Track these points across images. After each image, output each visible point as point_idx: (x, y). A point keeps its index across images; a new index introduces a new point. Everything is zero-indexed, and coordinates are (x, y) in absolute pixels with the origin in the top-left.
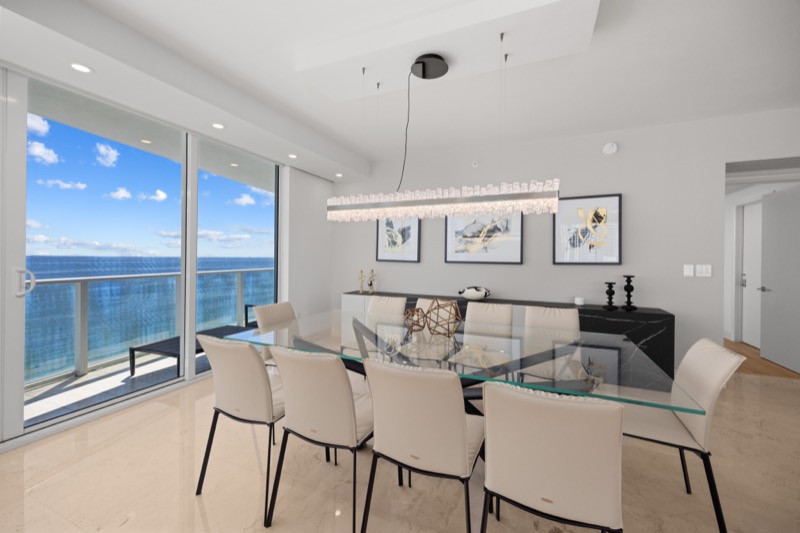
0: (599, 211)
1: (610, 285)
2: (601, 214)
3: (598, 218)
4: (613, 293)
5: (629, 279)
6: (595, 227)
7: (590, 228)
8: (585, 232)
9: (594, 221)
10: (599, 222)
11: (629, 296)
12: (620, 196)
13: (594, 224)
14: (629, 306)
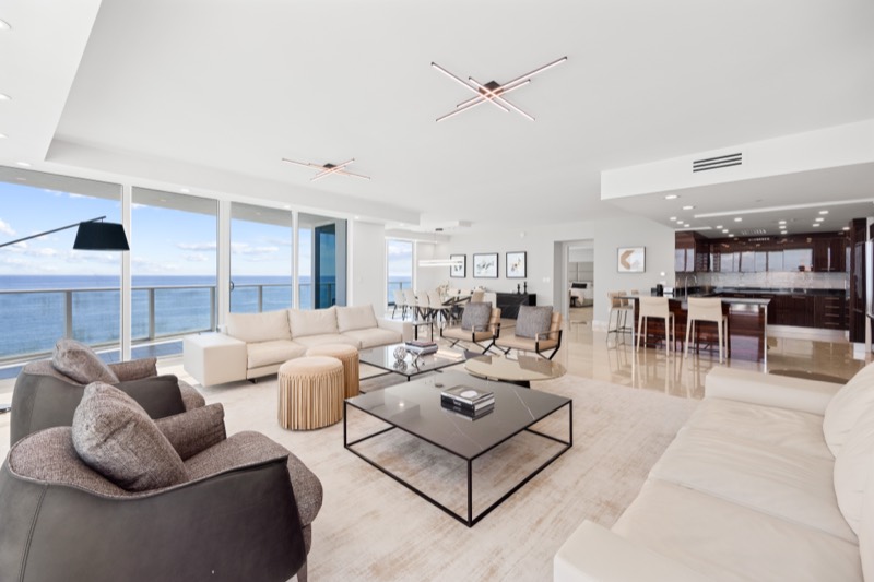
0: (519, 258)
1: (519, 285)
3: (519, 260)
5: (525, 283)
7: (517, 265)
11: (525, 289)
12: (525, 252)
13: (518, 263)
14: (525, 293)
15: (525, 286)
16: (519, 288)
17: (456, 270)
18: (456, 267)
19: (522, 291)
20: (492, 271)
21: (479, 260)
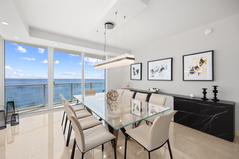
0: (203, 59)
1: (205, 90)
2: (204, 60)
3: (202, 61)
4: (206, 93)
5: (215, 87)
6: (200, 66)
7: (199, 66)
8: (197, 67)
9: (200, 63)
10: (203, 63)
11: (215, 95)
12: (213, 51)
13: (201, 64)
14: (215, 99)
15: (215, 92)
16: (205, 93)
17: (135, 74)
18: (134, 72)
19: (210, 96)
20: (167, 74)
21: (152, 66)
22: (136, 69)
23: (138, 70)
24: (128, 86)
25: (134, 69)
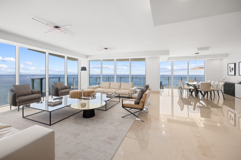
17: (231, 71)
18: (230, 70)
22: (231, 68)
23: (233, 68)
24: (224, 80)
25: (230, 67)
